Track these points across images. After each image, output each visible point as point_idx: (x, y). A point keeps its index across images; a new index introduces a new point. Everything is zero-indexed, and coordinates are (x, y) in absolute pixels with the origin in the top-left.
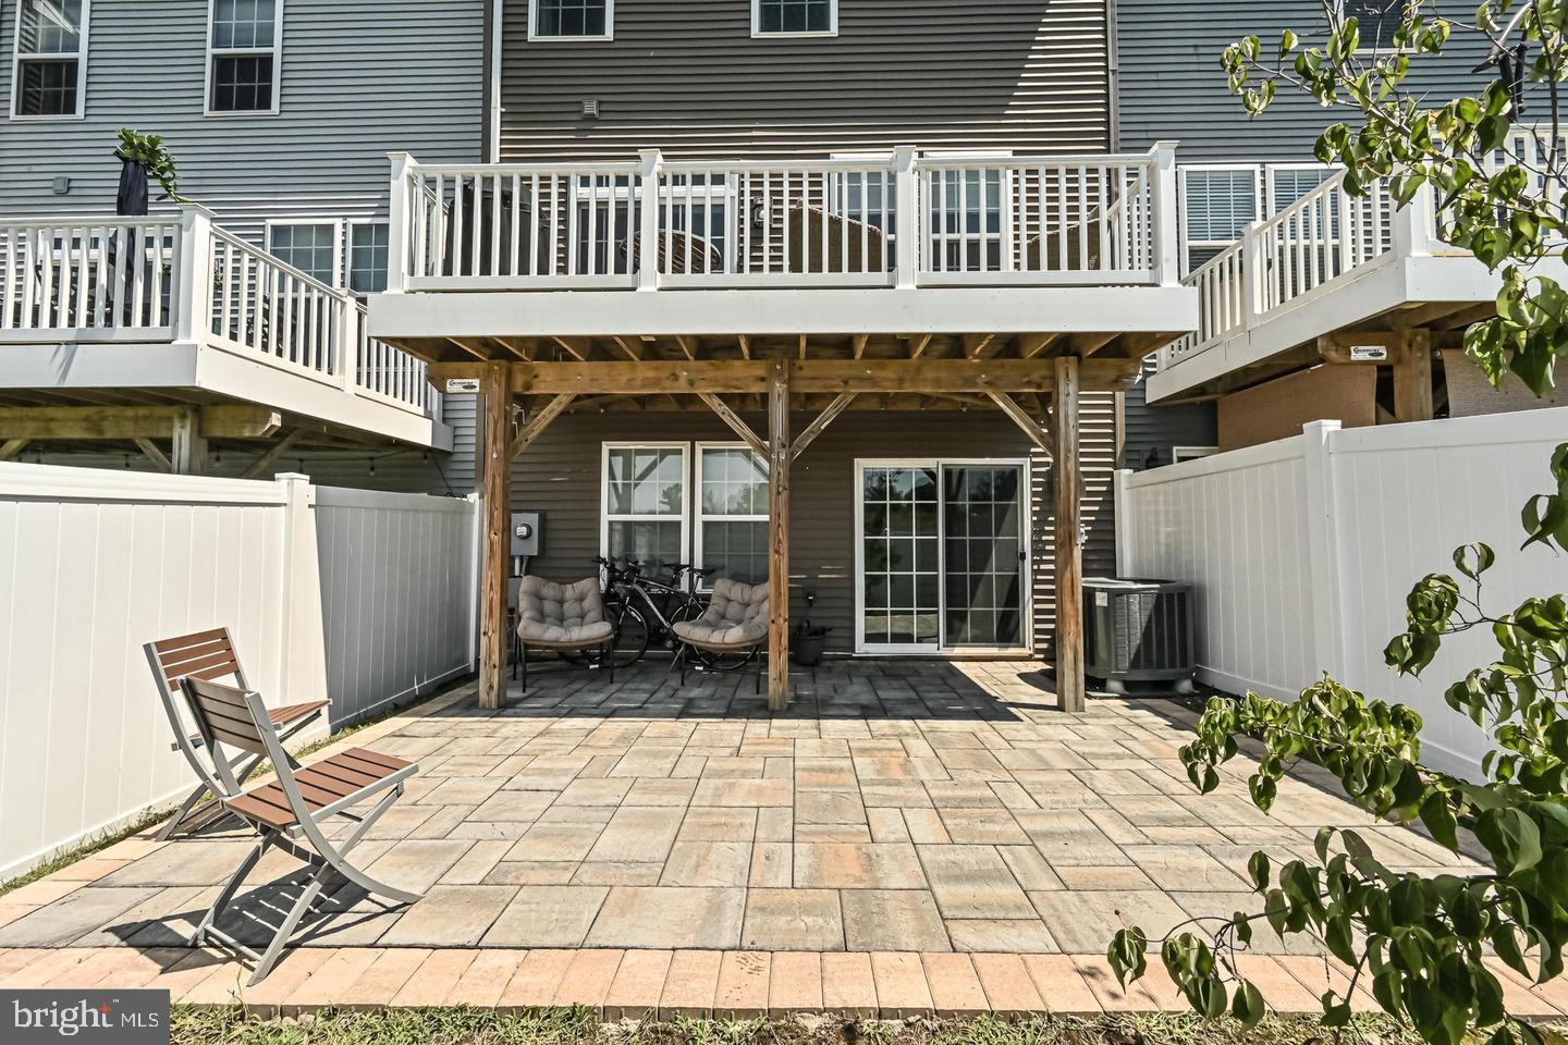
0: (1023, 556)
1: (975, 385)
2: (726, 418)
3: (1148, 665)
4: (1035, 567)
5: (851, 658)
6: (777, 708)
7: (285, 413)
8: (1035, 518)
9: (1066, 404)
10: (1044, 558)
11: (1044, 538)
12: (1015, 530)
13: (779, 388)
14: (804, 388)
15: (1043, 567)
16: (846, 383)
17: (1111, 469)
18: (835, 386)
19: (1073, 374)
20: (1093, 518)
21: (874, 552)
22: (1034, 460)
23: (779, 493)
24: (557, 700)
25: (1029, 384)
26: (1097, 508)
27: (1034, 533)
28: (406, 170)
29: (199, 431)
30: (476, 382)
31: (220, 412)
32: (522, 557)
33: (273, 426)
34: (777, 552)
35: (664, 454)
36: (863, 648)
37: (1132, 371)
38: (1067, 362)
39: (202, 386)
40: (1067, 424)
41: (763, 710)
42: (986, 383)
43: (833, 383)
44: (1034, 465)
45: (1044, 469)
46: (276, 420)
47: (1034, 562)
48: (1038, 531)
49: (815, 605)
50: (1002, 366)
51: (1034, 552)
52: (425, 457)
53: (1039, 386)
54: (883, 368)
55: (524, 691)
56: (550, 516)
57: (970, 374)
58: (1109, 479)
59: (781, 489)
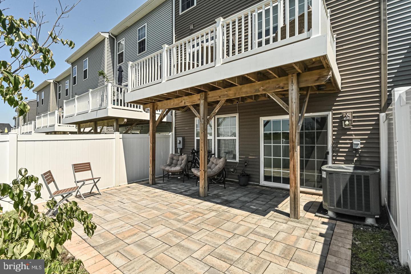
0: (328, 153)
1: (259, 91)
4: (334, 158)
5: (259, 185)
6: (202, 196)
8: (334, 137)
9: (292, 94)
10: (339, 154)
11: (339, 146)
12: (326, 142)
13: (202, 102)
14: (210, 100)
15: (338, 158)
16: (220, 97)
17: (378, 113)
18: (217, 99)
19: (295, 81)
20: (367, 137)
21: (267, 150)
22: (333, 112)
23: (202, 133)
25: (279, 88)
26: (369, 132)
27: (333, 143)
32: (180, 148)
33: (125, 122)
34: (202, 150)
36: (263, 182)
37: (325, 74)
38: (292, 76)
39: (109, 116)
40: (292, 102)
42: (263, 90)
43: (217, 97)
44: (334, 114)
45: (339, 116)
46: (126, 120)
47: (333, 156)
48: (336, 142)
49: (247, 166)
50: (269, 82)
51: (333, 152)
52: (167, 124)
53: (283, 88)
54: (230, 90)
55: (163, 181)
56: (185, 138)
57: (257, 88)
58: (376, 118)
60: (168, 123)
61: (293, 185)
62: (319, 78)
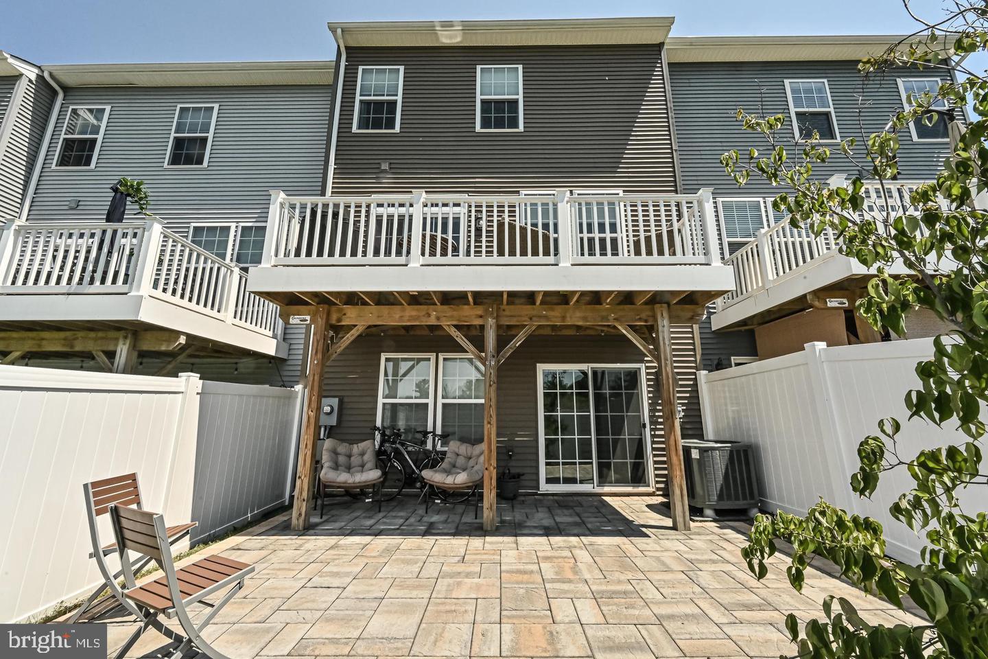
0: (644, 425)
1: (608, 320)
2: (459, 340)
3: (729, 498)
4: (653, 433)
5: (536, 494)
6: (489, 529)
7: (188, 336)
8: (650, 401)
9: (663, 332)
10: (658, 427)
11: (657, 414)
12: (638, 408)
13: (491, 321)
14: (505, 322)
15: (657, 433)
16: (531, 319)
17: (695, 371)
18: (524, 321)
19: (665, 314)
20: (686, 401)
21: (550, 423)
22: (647, 365)
23: (490, 386)
24: (343, 524)
25: (640, 320)
26: (688, 395)
27: (650, 411)
28: (280, 200)
29: (134, 347)
30: (308, 318)
31: (149, 335)
32: (326, 426)
33: (180, 343)
34: (489, 423)
35: (419, 360)
36: (544, 487)
37: (700, 312)
38: (661, 307)
39: (142, 320)
40: (664, 343)
41: (480, 530)
42: (614, 319)
43: (524, 319)
44: (647, 368)
45: (654, 371)
46: (183, 340)
47: (652, 430)
48: (653, 410)
49: (513, 458)
50: (624, 310)
51: (651, 423)
52: (270, 362)
53: (646, 321)
54: (553, 310)
55: (321, 518)
56: (346, 400)
57: (604, 314)
58: (694, 377)
59: (492, 383)
60: (272, 361)
61: (678, 473)
62: (693, 316)
